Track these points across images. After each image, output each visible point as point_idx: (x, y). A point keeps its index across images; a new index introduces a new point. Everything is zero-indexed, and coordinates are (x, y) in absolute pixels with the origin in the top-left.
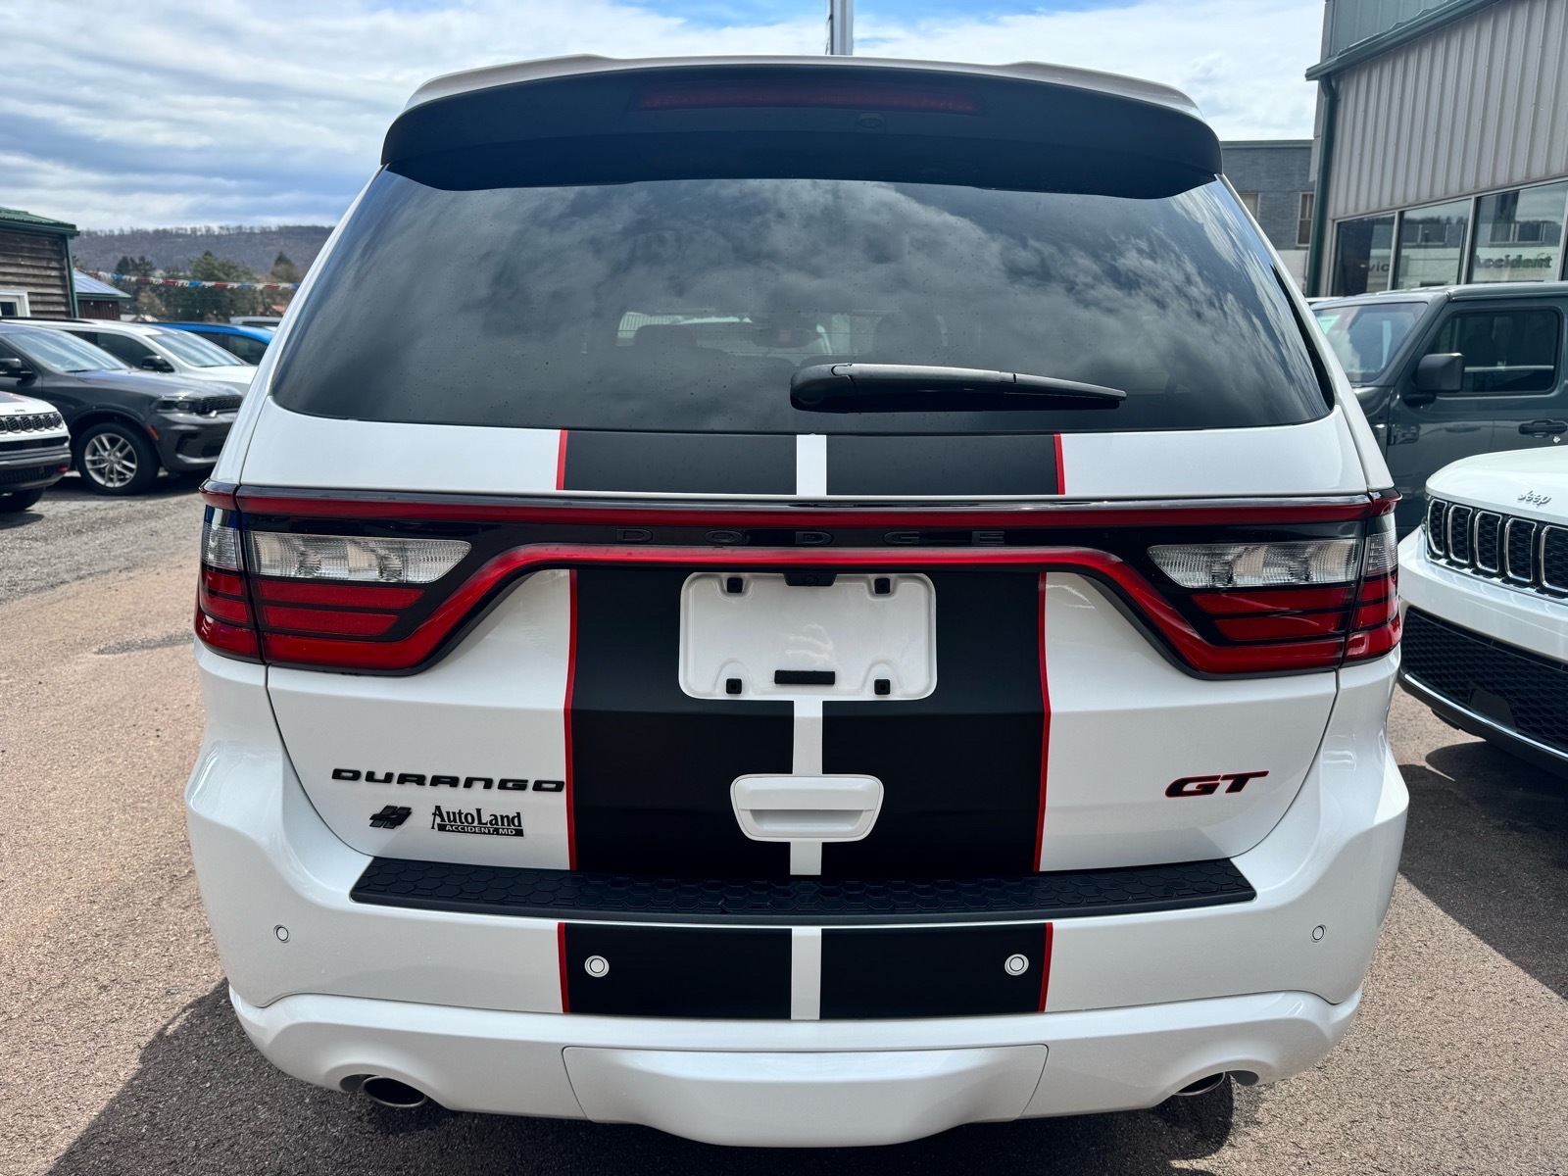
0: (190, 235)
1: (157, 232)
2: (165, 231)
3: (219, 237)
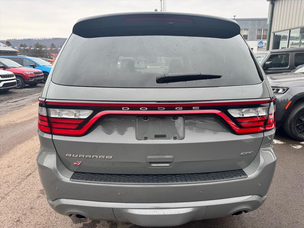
0: (34, 40)
1: (28, 39)
2: (30, 39)
3: (40, 40)
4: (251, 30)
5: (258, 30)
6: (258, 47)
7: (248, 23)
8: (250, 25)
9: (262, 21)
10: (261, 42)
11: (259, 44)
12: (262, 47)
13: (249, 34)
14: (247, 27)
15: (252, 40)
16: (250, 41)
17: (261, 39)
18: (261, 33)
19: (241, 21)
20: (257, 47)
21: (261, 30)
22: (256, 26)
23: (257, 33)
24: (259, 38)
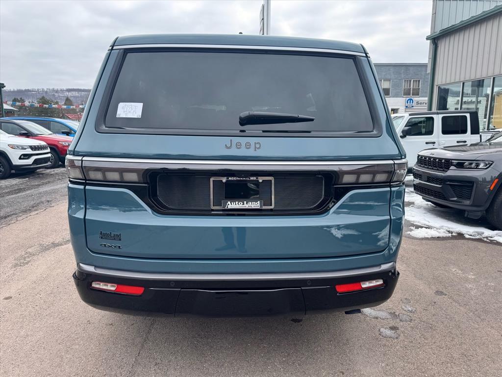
0: (37, 91)
1: (26, 90)
2: (28, 90)
3: (46, 92)
4: (395, 80)
5: (405, 81)
6: (407, 107)
7: (389, 70)
8: (393, 73)
9: (411, 68)
10: (410, 99)
11: (408, 103)
12: (413, 106)
13: (392, 87)
14: (388, 77)
15: (396, 95)
16: (394, 97)
17: (410, 95)
18: (410, 86)
19: (379, 67)
20: (405, 107)
21: (410, 81)
22: (403, 76)
23: (404, 86)
24: (407, 93)
